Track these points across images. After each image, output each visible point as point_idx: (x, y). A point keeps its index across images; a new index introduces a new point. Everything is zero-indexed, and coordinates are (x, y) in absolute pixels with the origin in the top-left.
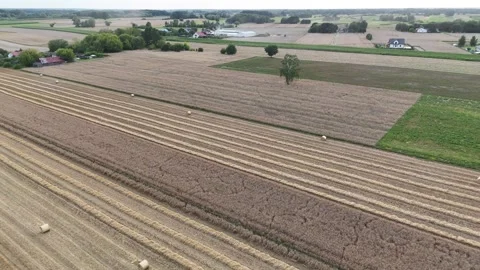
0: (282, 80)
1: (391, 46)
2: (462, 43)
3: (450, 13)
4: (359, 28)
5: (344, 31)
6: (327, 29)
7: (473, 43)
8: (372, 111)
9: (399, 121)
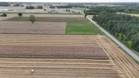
0: (31, 22)
1: (52, 12)
2: (67, 11)
3: (59, 3)
4: (40, 8)
5: (37, 8)
6: (32, 8)
7: (69, 10)
8: (59, 27)
9: (66, 29)
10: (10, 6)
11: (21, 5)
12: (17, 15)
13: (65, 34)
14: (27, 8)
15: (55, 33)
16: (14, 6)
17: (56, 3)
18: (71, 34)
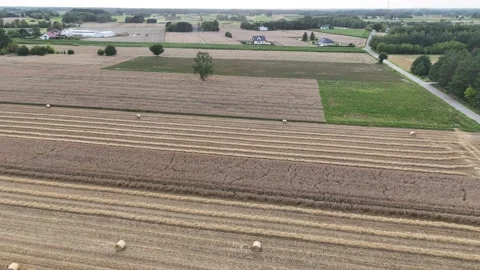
0: (196, 77)
1: (256, 42)
2: (305, 38)
3: (269, 13)
4: (212, 27)
5: (199, 30)
6: (184, 28)
7: (313, 38)
8: (297, 97)
10: (115, 20)
11: (146, 19)
12: (147, 53)
13: (329, 122)
14: (170, 28)
15: (289, 117)
16: (128, 21)
17: (258, 12)
18: (350, 124)
